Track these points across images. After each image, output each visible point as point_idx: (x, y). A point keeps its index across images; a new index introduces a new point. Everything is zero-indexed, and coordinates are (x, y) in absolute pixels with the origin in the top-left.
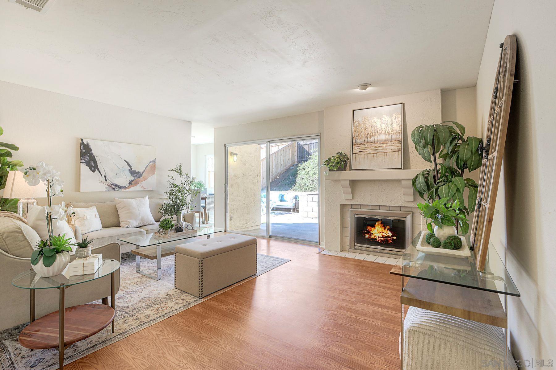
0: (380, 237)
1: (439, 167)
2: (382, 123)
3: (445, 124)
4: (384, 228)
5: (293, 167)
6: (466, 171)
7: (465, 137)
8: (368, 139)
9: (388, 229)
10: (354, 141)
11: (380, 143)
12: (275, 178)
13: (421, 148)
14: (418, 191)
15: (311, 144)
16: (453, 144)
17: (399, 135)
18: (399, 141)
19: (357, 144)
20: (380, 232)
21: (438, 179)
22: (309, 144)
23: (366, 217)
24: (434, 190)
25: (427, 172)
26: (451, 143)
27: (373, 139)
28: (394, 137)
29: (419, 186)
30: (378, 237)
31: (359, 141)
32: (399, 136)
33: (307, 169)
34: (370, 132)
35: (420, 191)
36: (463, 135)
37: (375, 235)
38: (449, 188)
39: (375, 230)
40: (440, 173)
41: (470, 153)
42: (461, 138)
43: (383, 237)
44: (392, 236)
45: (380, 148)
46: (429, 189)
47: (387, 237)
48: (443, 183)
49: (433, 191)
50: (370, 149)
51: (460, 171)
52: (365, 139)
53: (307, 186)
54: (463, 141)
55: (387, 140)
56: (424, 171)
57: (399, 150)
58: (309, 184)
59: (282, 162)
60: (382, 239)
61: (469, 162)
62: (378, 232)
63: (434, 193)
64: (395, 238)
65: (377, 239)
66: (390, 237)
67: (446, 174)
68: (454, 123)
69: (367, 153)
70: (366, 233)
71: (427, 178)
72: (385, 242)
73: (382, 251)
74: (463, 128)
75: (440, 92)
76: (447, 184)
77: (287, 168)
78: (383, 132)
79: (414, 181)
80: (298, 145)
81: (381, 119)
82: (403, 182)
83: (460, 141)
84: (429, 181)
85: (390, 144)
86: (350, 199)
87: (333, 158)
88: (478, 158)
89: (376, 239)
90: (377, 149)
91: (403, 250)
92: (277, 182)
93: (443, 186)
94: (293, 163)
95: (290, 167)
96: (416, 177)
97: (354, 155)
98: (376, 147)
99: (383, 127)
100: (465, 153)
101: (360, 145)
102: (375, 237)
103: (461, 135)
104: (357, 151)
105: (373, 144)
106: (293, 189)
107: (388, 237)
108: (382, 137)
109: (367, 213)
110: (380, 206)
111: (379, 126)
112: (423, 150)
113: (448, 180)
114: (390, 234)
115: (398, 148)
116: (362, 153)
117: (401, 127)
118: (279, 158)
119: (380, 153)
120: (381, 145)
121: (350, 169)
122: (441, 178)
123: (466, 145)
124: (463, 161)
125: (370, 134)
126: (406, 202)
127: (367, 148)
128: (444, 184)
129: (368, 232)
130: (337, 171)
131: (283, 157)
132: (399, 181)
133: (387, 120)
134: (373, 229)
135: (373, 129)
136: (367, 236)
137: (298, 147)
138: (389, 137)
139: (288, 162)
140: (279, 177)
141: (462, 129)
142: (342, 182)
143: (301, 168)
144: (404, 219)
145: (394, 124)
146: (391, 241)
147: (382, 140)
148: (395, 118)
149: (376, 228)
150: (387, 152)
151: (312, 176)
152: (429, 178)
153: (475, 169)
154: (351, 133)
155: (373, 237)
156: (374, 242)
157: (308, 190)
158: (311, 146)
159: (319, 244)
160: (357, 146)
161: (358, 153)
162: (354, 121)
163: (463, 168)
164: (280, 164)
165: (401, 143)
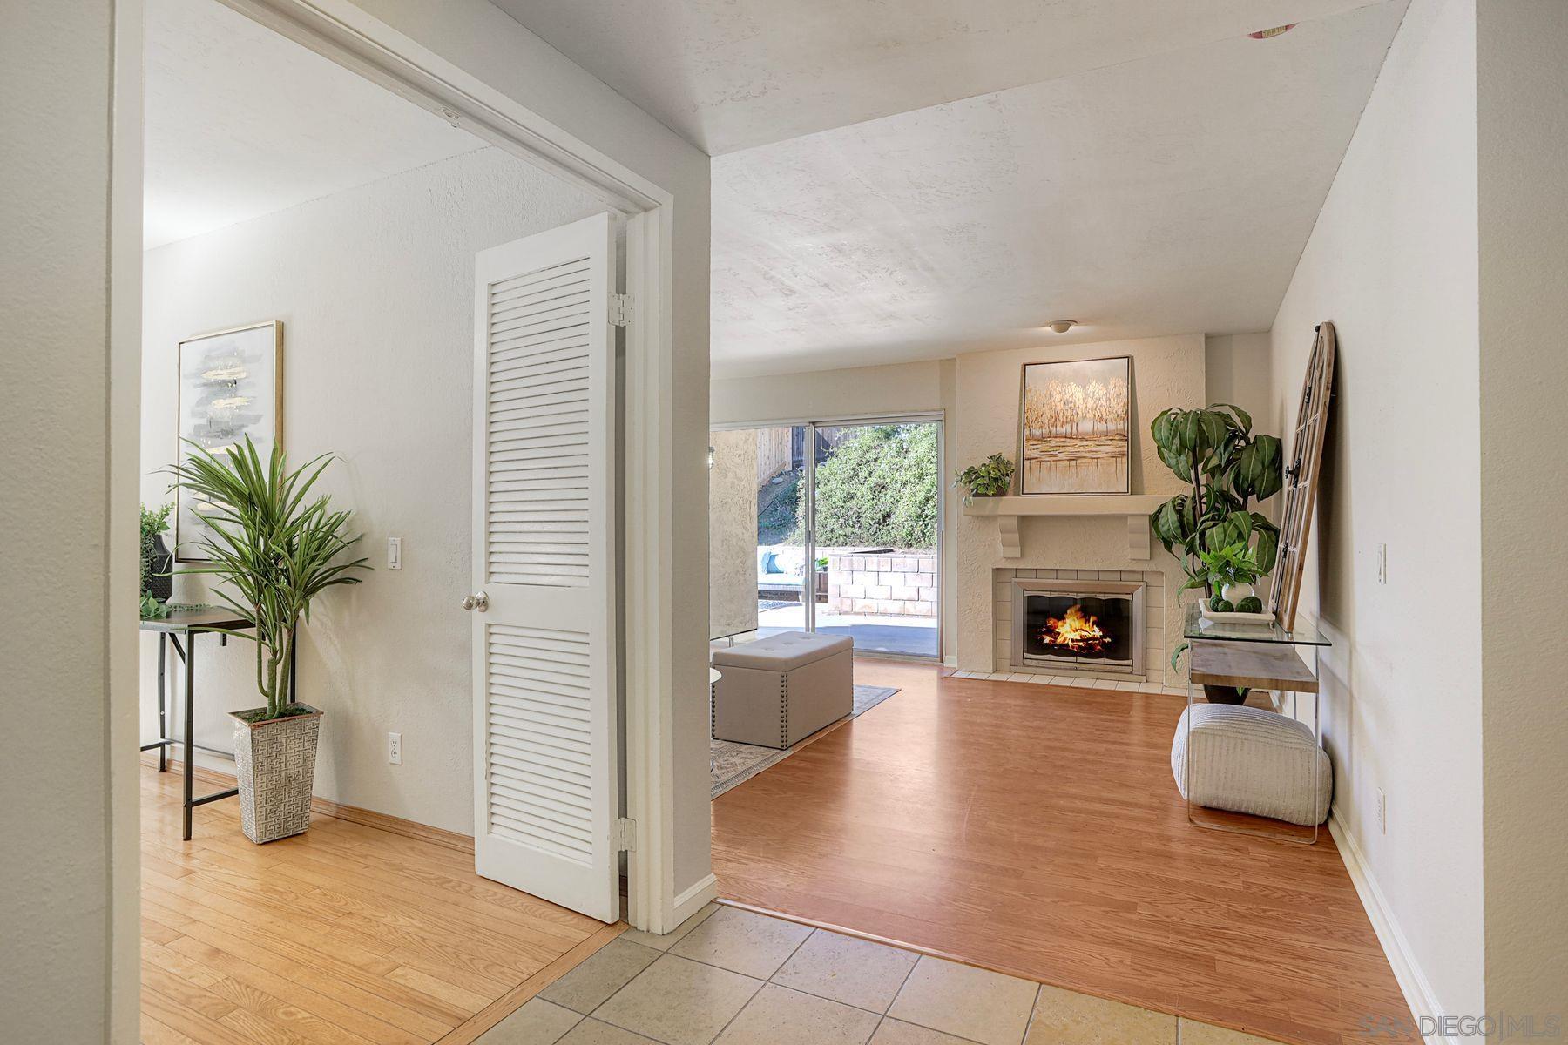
0: (1077, 640)
1: (1203, 490)
2: (1087, 395)
3: (1216, 409)
4: (1084, 620)
5: (780, 479)
6: (1252, 498)
7: (1251, 437)
8: (1059, 428)
9: (1094, 623)
10: (1027, 432)
11: (1082, 439)
13: (1173, 455)
14: (1163, 538)
16: (1231, 448)
17: (1122, 422)
18: (1122, 435)
19: (1033, 438)
20: (1077, 630)
21: (1202, 516)
23: (1048, 596)
24: (1197, 536)
25: (1180, 501)
26: (1226, 447)
27: (1069, 430)
28: (1112, 427)
29: (1166, 528)
30: (1073, 641)
31: (1037, 432)
32: (1122, 426)
33: (826, 485)
34: (1062, 414)
35: (1166, 537)
36: (1248, 431)
37: (1066, 635)
38: (1225, 532)
39: (1065, 626)
40: (1205, 503)
41: (1261, 466)
42: (1245, 437)
43: (1082, 640)
44: (1102, 637)
45: (1082, 450)
46: (1185, 536)
47: (1090, 639)
48: (1212, 523)
49: (1194, 538)
50: (1062, 449)
51: (1241, 500)
52: (1052, 429)
53: (832, 531)
54: (1248, 442)
55: (1097, 434)
56: (1175, 498)
57: (1123, 455)
58: (836, 526)
60: (1080, 644)
61: (1257, 484)
62: (1070, 630)
63: (1198, 542)
64: (1108, 640)
65: (1070, 643)
66: (1097, 639)
67: (1217, 505)
68: (1233, 408)
69: (1055, 458)
70: (1046, 633)
71: (1180, 513)
72: (1087, 650)
73: (1083, 666)
74: (1249, 420)
75: (1203, 339)
76: (1221, 524)
77: (764, 479)
78: (1090, 415)
79: (1155, 518)
81: (1084, 387)
82: (1130, 521)
83: (1243, 443)
84: (1185, 519)
85: (1103, 440)
86: (1016, 558)
87: (983, 468)
88: (1273, 475)
89: (1067, 644)
90: (1076, 450)
91: (1126, 662)
93: (1214, 528)
94: (780, 467)
95: (773, 478)
96: (1160, 511)
97: (1027, 463)
98: (1074, 447)
99: (1089, 406)
100: (1252, 465)
101: (1039, 442)
102: (1065, 640)
103: (1244, 430)
104: (1035, 454)
105: (1068, 440)
106: (791, 539)
107: (1094, 639)
108: (1086, 426)
109: (1049, 587)
110: (1077, 570)
111: (1081, 401)
112: (1176, 458)
113: (1219, 516)
114: (1098, 632)
115: (1120, 449)
116: (1044, 458)
117: (1126, 407)
119: (1084, 460)
120: (1086, 443)
121: (1019, 491)
122: (1207, 513)
123: (1252, 451)
124: (1248, 481)
125: (1061, 417)
126: (1134, 562)
127: (1055, 449)
128: (1214, 525)
129: (1051, 631)
130: (994, 495)
132: (1122, 518)
133: (1095, 388)
134: (1060, 623)
135: (1067, 407)
136: (1047, 639)
138: (1102, 427)
139: (768, 463)
141: (1247, 420)
142: (1000, 521)
144: (1128, 597)
145: (1112, 400)
146: (1099, 647)
147: (1087, 434)
148: (1115, 387)
149: (1068, 621)
150: (1097, 458)
151: (841, 504)
152: (1185, 512)
153: (1268, 497)
154: (1020, 413)
155: (1060, 640)
156: (1064, 650)
157: (837, 542)
159: (939, 659)
160: (1034, 442)
161: (1037, 458)
162: (1027, 389)
163: (1245, 495)
165: (1127, 440)
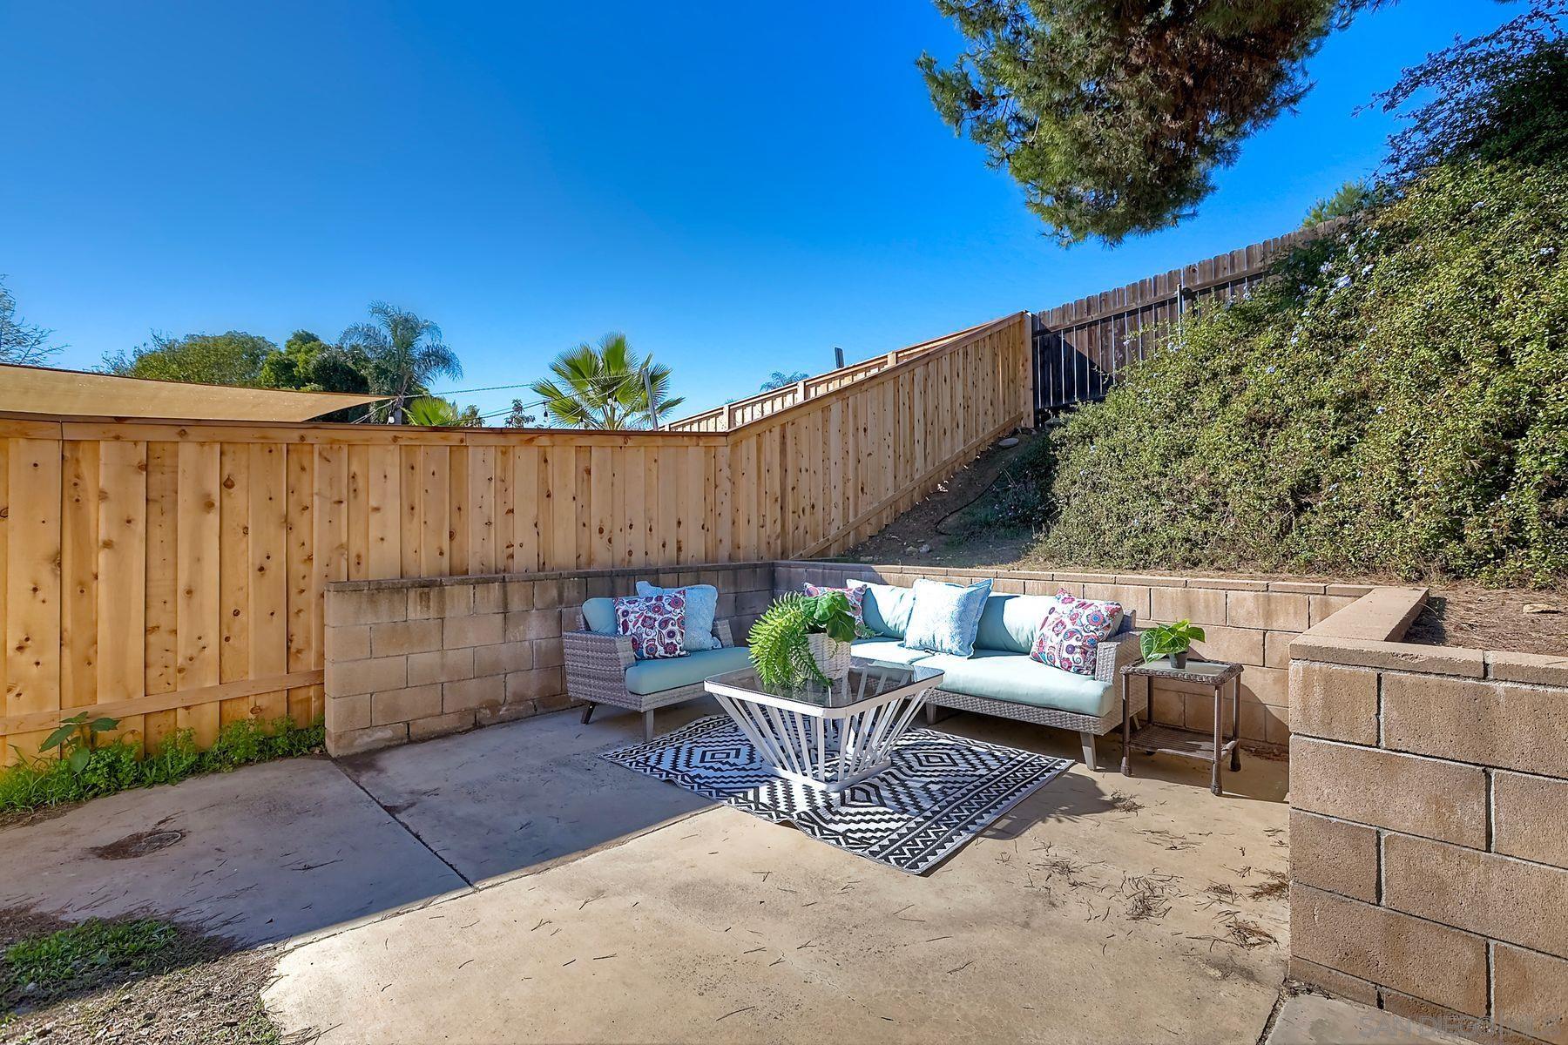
5: (1014, 440)
12: (925, 494)
15: (1104, 320)
22: (1095, 323)
59: (960, 413)
77: (984, 441)
80: (1035, 334)
92: (935, 510)
94: (1013, 422)
118: (946, 389)
131: (965, 385)
137: (1034, 344)
139: (990, 412)
140: (942, 484)
143: (1072, 429)
158: (1105, 332)
164: (952, 419)
